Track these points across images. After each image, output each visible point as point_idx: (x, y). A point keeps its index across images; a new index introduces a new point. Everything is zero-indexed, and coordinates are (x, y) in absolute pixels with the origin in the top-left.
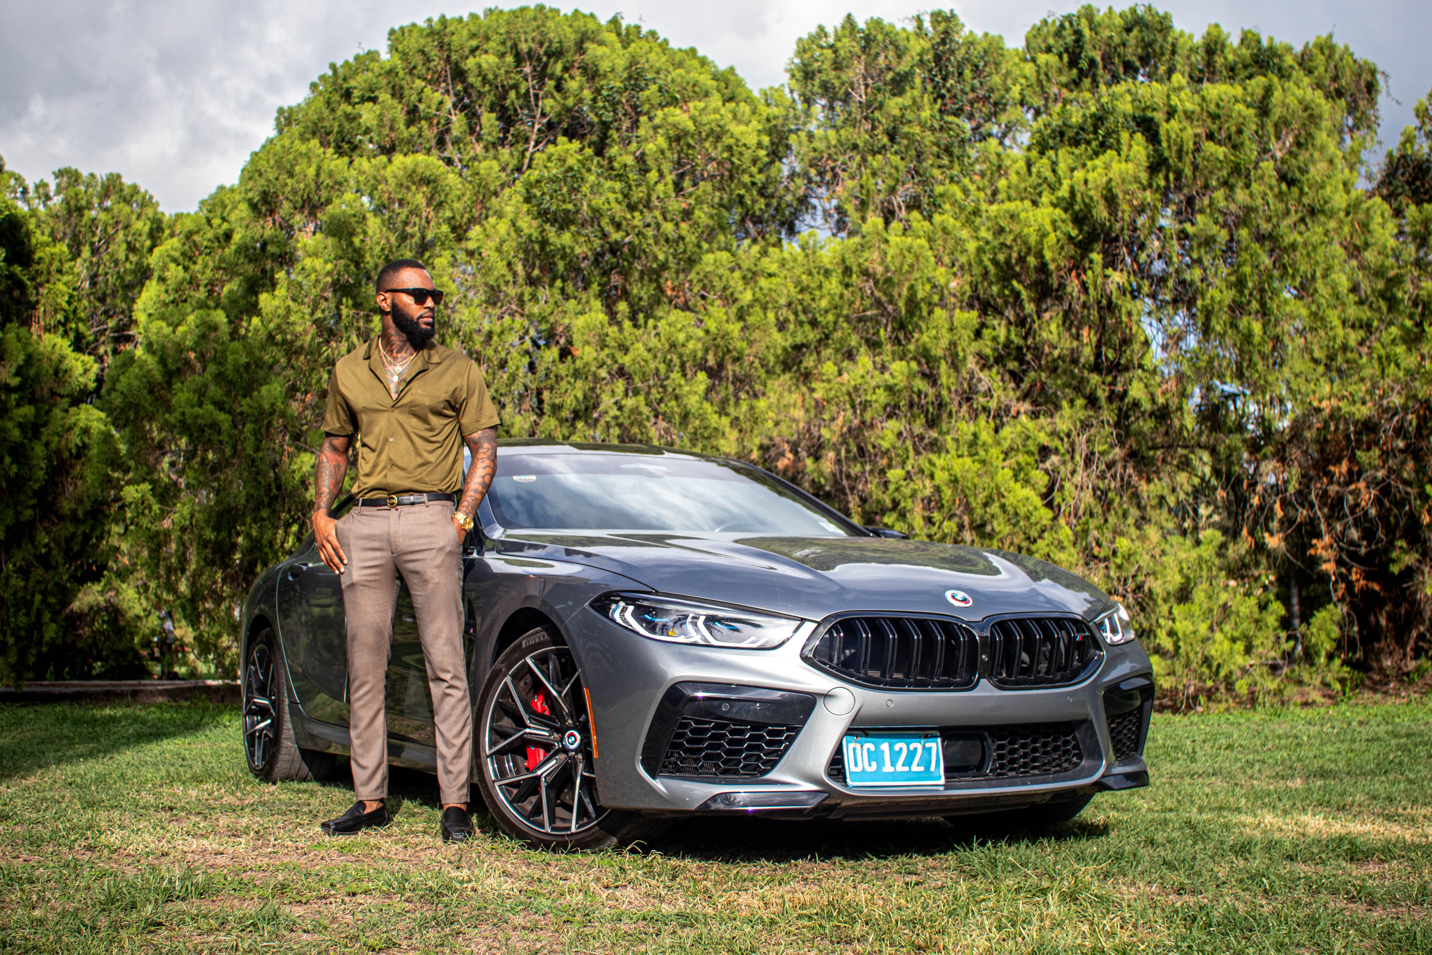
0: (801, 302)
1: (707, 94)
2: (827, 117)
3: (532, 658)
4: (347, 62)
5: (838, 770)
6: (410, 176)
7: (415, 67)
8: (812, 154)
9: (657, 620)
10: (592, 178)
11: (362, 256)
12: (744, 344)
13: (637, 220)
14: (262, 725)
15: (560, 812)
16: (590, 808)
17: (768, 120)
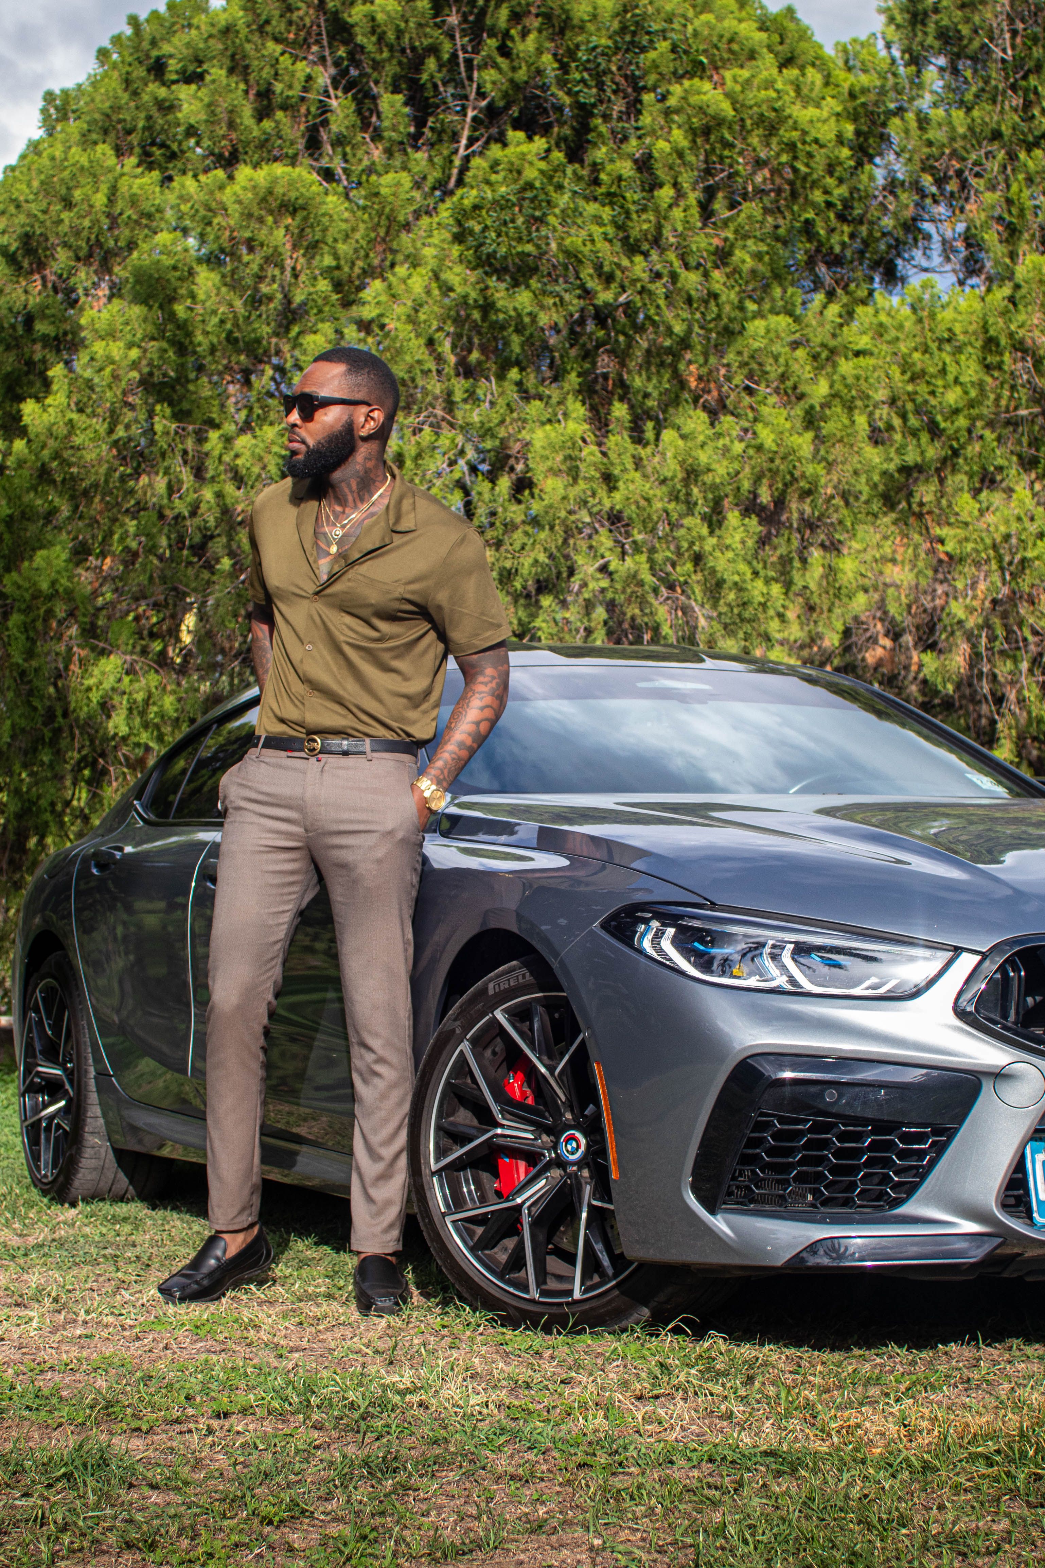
0: (912, 397)
1: (752, 55)
2: (947, 87)
3: (505, 1011)
4: (155, 14)
5: (1018, 1198)
6: (264, 200)
7: (267, 22)
8: (926, 150)
9: (714, 951)
10: (563, 200)
11: (189, 335)
12: (820, 469)
13: (639, 267)
14: (52, 1109)
15: (554, 1264)
16: (606, 1262)
17: (852, 95)
